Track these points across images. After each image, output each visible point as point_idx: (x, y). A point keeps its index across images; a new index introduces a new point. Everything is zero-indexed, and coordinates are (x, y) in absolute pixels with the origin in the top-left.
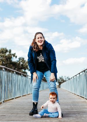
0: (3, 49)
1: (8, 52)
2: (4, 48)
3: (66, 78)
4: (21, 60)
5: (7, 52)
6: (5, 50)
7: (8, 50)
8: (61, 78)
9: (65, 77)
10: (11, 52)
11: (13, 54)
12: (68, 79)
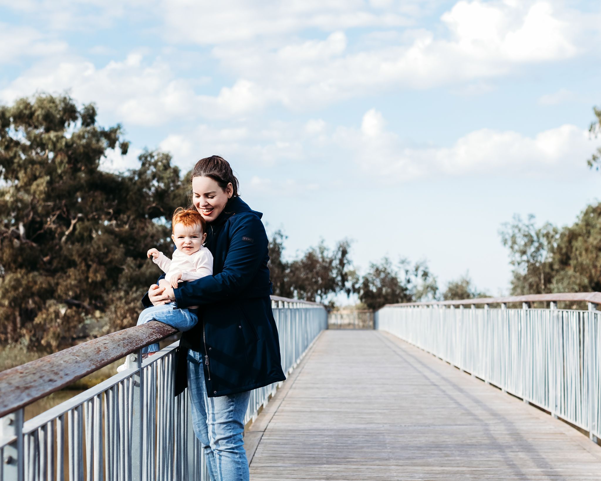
0: (52, 101)
1: (79, 122)
2: (55, 96)
3: (411, 268)
4: (153, 169)
5: (75, 119)
6: (61, 106)
7: (80, 108)
8: (378, 272)
9: (403, 262)
10: (93, 121)
11: (107, 129)
12: (420, 273)
